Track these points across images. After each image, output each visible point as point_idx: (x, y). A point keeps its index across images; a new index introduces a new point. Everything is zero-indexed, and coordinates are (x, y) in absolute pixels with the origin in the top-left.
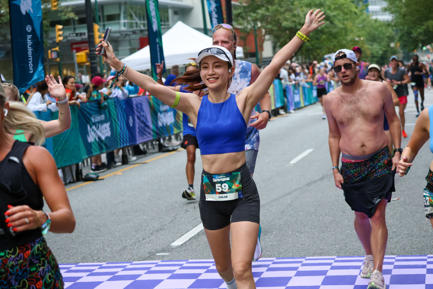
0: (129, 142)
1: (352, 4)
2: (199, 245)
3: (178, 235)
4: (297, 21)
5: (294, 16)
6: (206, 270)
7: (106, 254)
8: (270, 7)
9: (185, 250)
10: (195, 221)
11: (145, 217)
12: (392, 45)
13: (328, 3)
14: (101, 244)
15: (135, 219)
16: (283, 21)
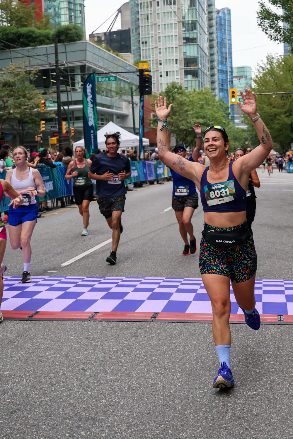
0: (66, 194)
1: (222, 118)
2: (80, 265)
3: (69, 258)
4: (189, 126)
5: (188, 123)
6: (75, 285)
7: (15, 270)
8: (173, 117)
9: (68, 269)
10: (86, 248)
11: (55, 244)
12: (247, 143)
13: (208, 116)
14: (16, 263)
15: (48, 245)
16: (181, 126)
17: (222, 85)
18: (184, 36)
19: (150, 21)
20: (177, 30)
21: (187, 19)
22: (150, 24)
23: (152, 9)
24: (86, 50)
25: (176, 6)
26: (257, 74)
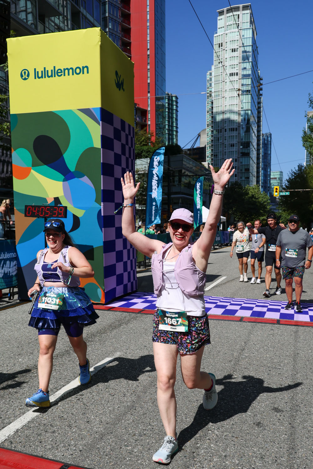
17: (263, 183)
18: (241, 151)
19: (220, 141)
20: (237, 148)
21: (244, 140)
22: (220, 143)
23: (222, 134)
24: (182, 160)
25: (237, 132)
26: (291, 177)
